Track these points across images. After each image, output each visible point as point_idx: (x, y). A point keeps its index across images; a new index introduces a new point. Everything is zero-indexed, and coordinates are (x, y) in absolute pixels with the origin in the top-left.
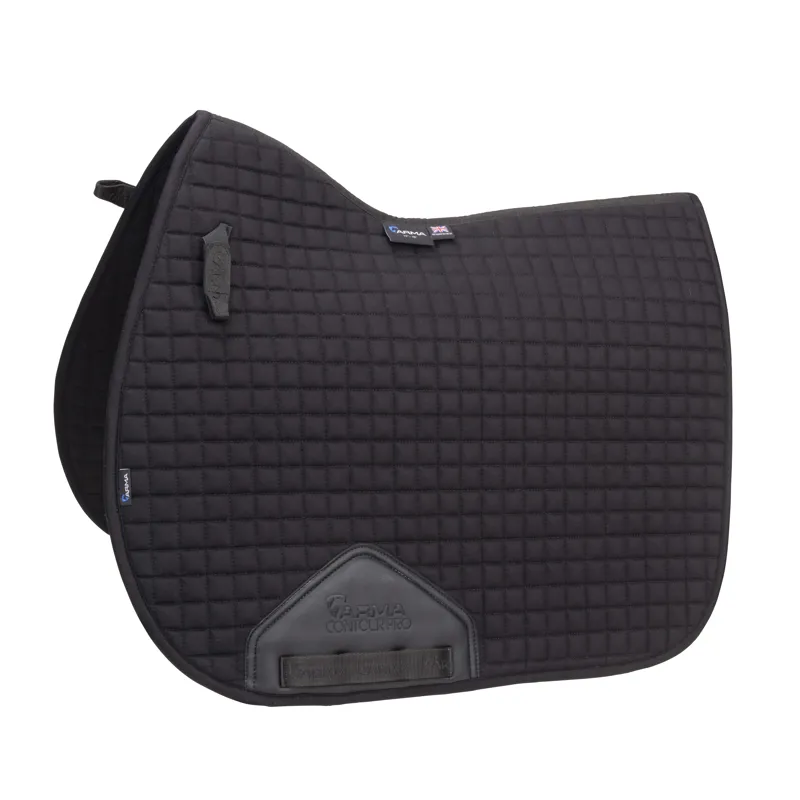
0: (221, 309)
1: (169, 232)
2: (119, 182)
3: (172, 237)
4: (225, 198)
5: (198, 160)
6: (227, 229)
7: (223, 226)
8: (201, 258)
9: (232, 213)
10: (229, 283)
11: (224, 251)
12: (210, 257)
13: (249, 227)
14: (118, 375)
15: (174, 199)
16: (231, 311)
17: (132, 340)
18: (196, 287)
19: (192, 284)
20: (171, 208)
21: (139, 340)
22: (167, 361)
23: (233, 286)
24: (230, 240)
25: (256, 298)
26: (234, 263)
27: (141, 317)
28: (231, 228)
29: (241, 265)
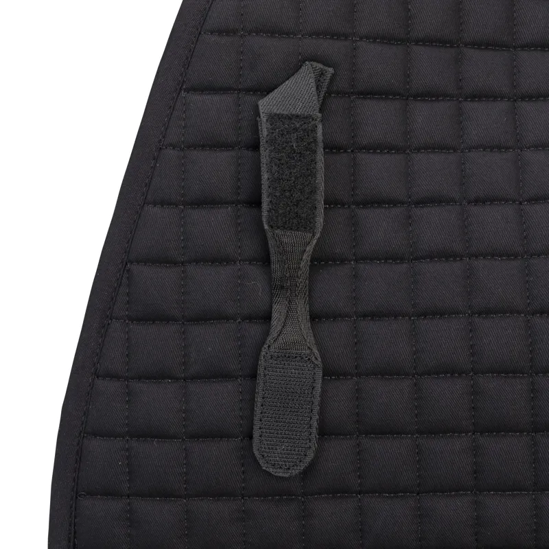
6: (322, 74)
7: (310, 68)
19: (236, 203)
20: (198, 32)
22: (174, 379)
27: (124, 280)
28: (331, 70)
29: (352, 151)
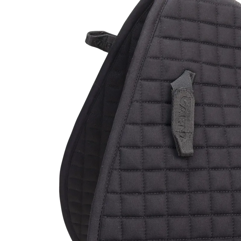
0: (186, 148)
1: (141, 80)
2: (104, 33)
3: (146, 83)
4: (189, 48)
5: (167, 17)
6: (191, 75)
7: (187, 73)
8: (170, 101)
9: (195, 61)
10: (193, 123)
11: (189, 95)
12: (177, 101)
13: (209, 73)
14: (98, 205)
15: (147, 50)
16: (195, 147)
17: (110, 174)
18: (165, 127)
19: (162, 124)
20: (145, 57)
21: (116, 174)
22: (139, 193)
23: (196, 125)
24: (193, 84)
25: (215, 135)
26: (197, 104)
27: (118, 154)
28: (195, 74)
29: (202, 105)
